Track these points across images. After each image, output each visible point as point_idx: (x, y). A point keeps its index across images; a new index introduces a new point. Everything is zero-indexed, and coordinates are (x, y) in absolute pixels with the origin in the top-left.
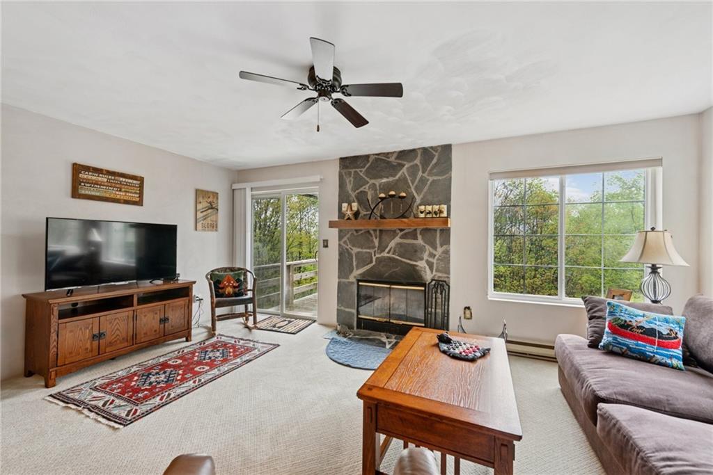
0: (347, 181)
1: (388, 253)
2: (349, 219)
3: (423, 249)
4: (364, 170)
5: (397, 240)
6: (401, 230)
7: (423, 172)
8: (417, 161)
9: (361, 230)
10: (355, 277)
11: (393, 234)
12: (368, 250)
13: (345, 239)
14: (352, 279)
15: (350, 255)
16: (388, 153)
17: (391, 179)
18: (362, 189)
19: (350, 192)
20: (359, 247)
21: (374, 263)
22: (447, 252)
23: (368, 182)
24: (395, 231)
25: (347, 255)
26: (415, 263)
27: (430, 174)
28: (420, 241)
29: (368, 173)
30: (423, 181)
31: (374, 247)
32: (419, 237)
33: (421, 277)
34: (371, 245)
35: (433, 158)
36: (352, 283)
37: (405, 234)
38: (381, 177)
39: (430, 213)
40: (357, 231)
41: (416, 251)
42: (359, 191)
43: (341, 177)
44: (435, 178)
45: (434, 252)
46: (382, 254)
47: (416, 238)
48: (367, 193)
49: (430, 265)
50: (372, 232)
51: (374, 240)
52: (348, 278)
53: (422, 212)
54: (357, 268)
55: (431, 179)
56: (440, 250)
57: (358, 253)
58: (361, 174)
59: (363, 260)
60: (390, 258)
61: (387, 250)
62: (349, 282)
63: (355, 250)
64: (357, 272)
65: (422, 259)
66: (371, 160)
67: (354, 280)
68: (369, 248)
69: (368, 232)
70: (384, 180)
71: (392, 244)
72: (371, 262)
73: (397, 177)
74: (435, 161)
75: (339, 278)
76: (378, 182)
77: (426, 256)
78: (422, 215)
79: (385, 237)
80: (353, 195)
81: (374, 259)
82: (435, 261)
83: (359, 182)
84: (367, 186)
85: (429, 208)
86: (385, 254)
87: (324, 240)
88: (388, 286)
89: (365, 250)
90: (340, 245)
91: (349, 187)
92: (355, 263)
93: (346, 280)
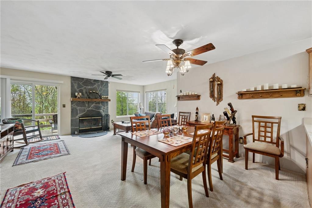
0: (75, 85)
1: (91, 108)
2: (79, 98)
3: (101, 107)
4: (82, 83)
5: (94, 104)
6: (95, 102)
7: (101, 87)
8: (99, 84)
9: (81, 101)
10: (78, 117)
11: (93, 103)
12: (84, 108)
13: (74, 104)
14: (77, 117)
15: (77, 110)
16: (91, 79)
17: (92, 87)
18: (81, 88)
19: (76, 89)
20: (80, 107)
21: (86, 112)
22: (108, 107)
23: (83, 87)
24: (93, 102)
25: (75, 109)
26: (99, 111)
27: (103, 87)
28: (101, 105)
29: (83, 84)
30: (101, 89)
31: (86, 107)
32: (101, 104)
33: (101, 114)
35: (104, 84)
36: (78, 119)
37: (96, 103)
38: (89, 86)
39: (105, 98)
40: (79, 102)
41: (100, 108)
42: (80, 89)
43: (72, 83)
44: (104, 89)
45: (105, 108)
46: (89, 109)
47: (100, 104)
48: (83, 90)
49: (104, 111)
50: (85, 102)
51: (86, 105)
52: (76, 117)
54: (80, 114)
55: (103, 89)
56: (106, 107)
57: (80, 109)
58: (81, 84)
59: (81, 111)
60: (91, 110)
61: (91, 107)
62: (76, 119)
63: (78, 108)
64: (79, 115)
65: (101, 109)
66: (84, 79)
67: (78, 118)
68: (84, 107)
69: (84, 102)
70: (89, 87)
71: (92, 106)
72: (85, 111)
73: (94, 87)
74: (104, 85)
75: (71, 118)
76: (87, 87)
77: (102, 109)
78: (103, 98)
79: (90, 104)
80: (78, 90)
81: (86, 110)
82: (105, 110)
83: (79, 86)
84: (83, 88)
85: (105, 97)
86: (90, 109)
87: (63, 105)
88: (90, 118)
89: (83, 108)
90: (71, 106)
91: (76, 87)
92: (78, 112)
93: (75, 118)
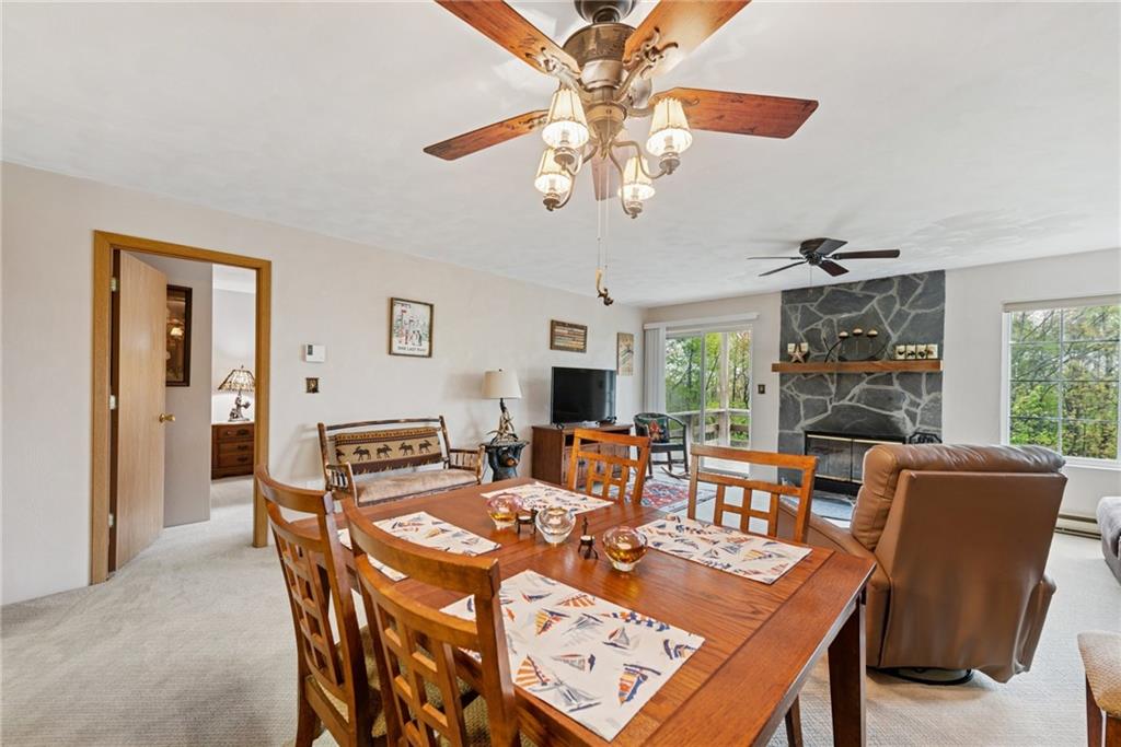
0: (793, 318)
1: (850, 400)
2: (797, 361)
3: (901, 397)
4: (815, 304)
5: (864, 385)
6: (869, 374)
7: (902, 305)
8: (893, 292)
9: (811, 374)
10: (802, 428)
11: (858, 378)
12: (821, 398)
13: (789, 384)
14: (798, 429)
15: (796, 404)
16: (851, 284)
17: (854, 314)
18: (813, 326)
19: (796, 329)
20: (808, 394)
21: (829, 412)
22: (938, 401)
23: (821, 318)
24: (859, 375)
25: (791, 402)
26: (888, 413)
27: (913, 306)
28: (896, 387)
29: (820, 308)
30: (901, 316)
31: (830, 394)
32: (896, 382)
33: (897, 430)
34: (827, 391)
35: (916, 289)
36: (799, 435)
37: (875, 379)
38: (842, 312)
39: (912, 354)
40: (805, 375)
41: (890, 399)
42: (809, 328)
43: (783, 313)
44: (920, 311)
45: (918, 400)
46: (841, 402)
47: (891, 384)
48: (820, 331)
49: (913, 417)
50: (827, 376)
51: (830, 384)
52: (793, 429)
53: (901, 353)
54: (806, 418)
55: (913, 313)
56: (926, 399)
57: (808, 400)
58: (812, 309)
59: (813, 409)
60: (852, 407)
61: (848, 397)
62: (794, 434)
63: (802, 397)
64: (805, 423)
65: (899, 408)
66: (825, 292)
67: (802, 432)
68: (823, 394)
69: (822, 376)
70: (845, 315)
71: (856, 390)
72: (826, 411)
73: (863, 312)
74: (919, 290)
75: (780, 428)
76: (835, 318)
77: (905, 405)
78: (902, 357)
79: (845, 382)
80: (801, 333)
81: (830, 407)
82: (919, 411)
83: (808, 318)
84: (820, 323)
85: (911, 348)
86: (845, 402)
87: (760, 385)
88: (850, 440)
89: (817, 397)
90: (781, 391)
91: (795, 325)
92: (802, 413)
93: (790, 432)
